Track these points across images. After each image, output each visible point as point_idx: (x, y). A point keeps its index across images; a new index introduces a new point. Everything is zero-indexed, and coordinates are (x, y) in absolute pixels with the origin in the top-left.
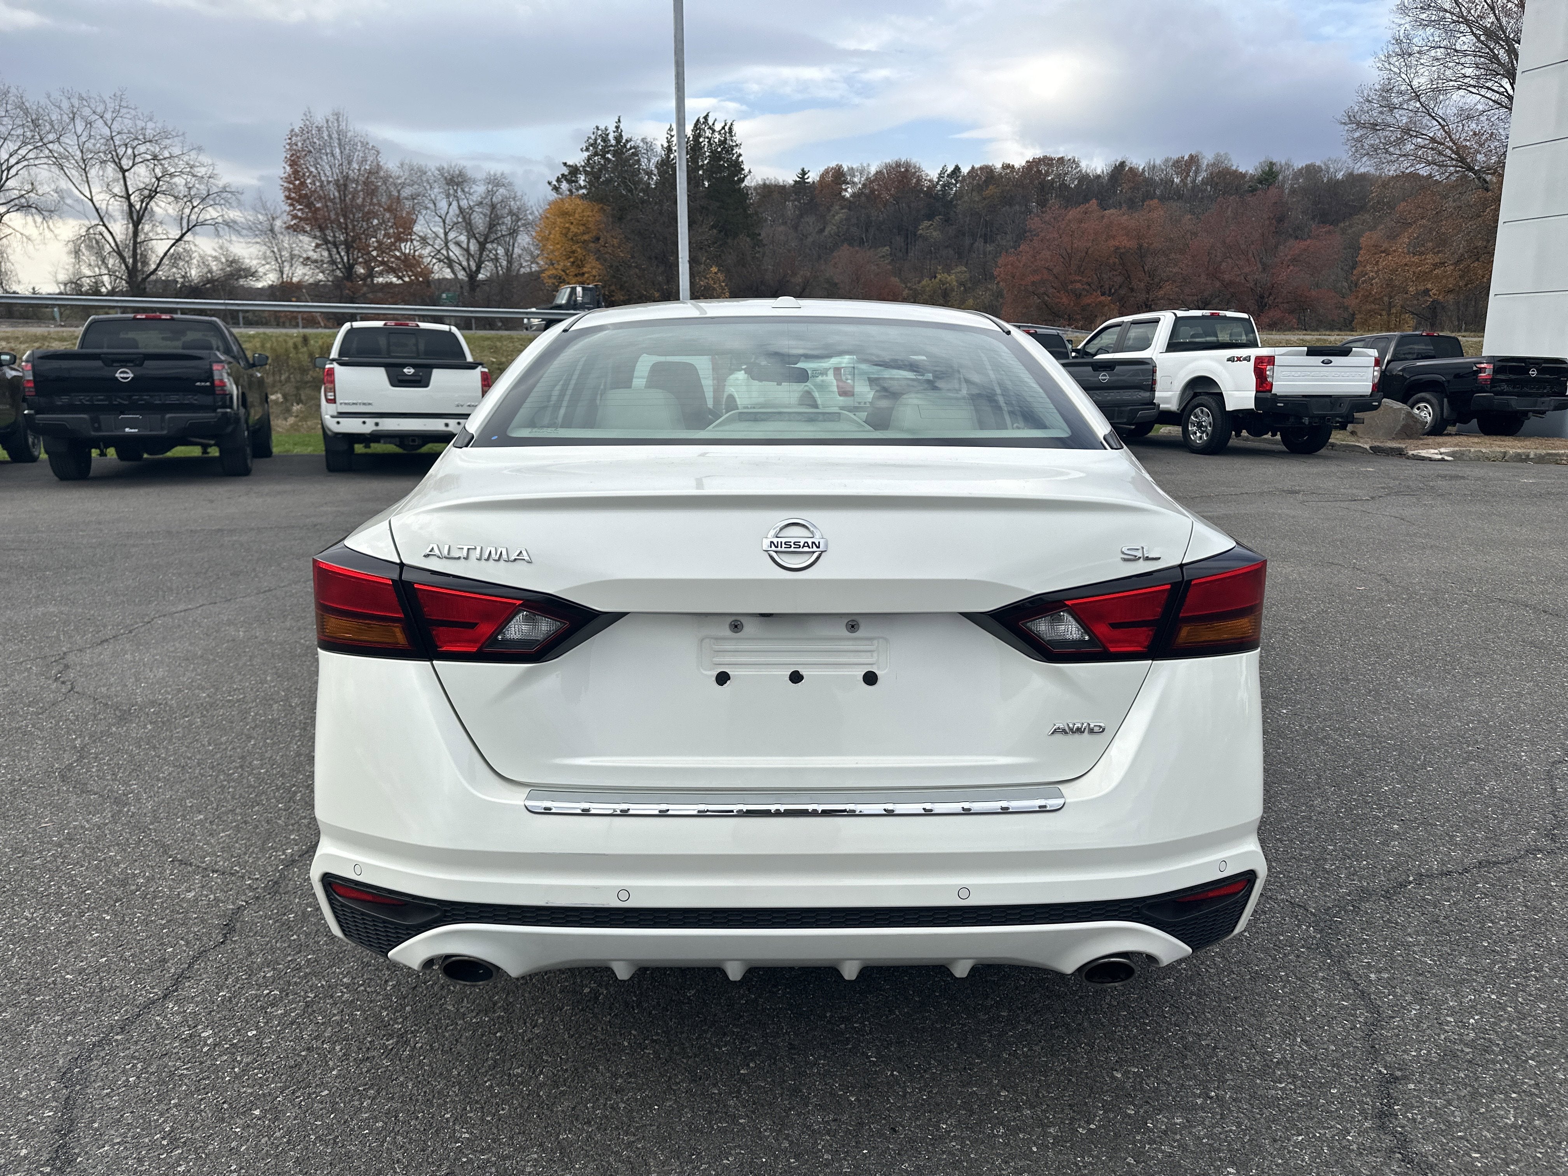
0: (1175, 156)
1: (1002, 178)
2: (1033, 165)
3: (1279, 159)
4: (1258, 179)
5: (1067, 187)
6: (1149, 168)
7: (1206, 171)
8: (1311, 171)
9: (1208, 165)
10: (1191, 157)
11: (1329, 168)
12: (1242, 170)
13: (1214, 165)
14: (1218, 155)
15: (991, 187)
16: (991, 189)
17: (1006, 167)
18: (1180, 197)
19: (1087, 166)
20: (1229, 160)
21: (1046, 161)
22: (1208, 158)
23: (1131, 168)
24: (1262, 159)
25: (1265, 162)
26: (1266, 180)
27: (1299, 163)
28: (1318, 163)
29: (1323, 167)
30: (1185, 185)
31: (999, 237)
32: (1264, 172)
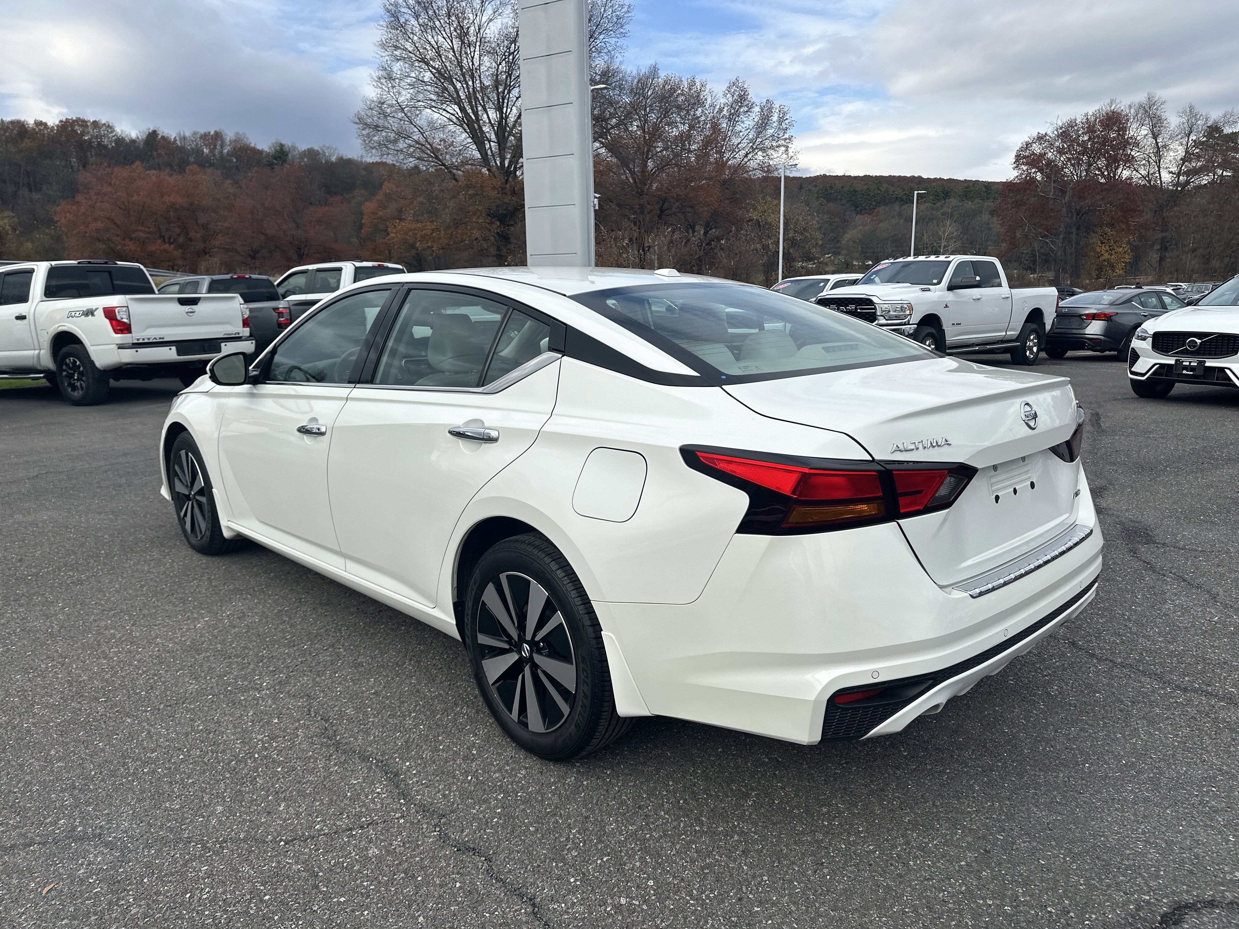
0: (202, 131)
1: (37, 133)
2: (66, 126)
3: (288, 142)
4: (273, 156)
5: (105, 147)
6: (180, 139)
7: (229, 145)
8: (311, 154)
9: (230, 141)
10: (216, 133)
11: (324, 152)
12: (259, 147)
13: (235, 141)
14: (237, 134)
15: (26, 140)
16: (27, 143)
17: (39, 123)
18: (211, 165)
19: (122, 131)
20: (247, 138)
21: (82, 123)
22: (229, 135)
23: (163, 137)
24: (274, 141)
25: (276, 143)
26: (280, 157)
27: (303, 147)
28: (316, 148)
29: (321, 151)
30: (214, 155)
31: (44, 187)
32: (276, 151)
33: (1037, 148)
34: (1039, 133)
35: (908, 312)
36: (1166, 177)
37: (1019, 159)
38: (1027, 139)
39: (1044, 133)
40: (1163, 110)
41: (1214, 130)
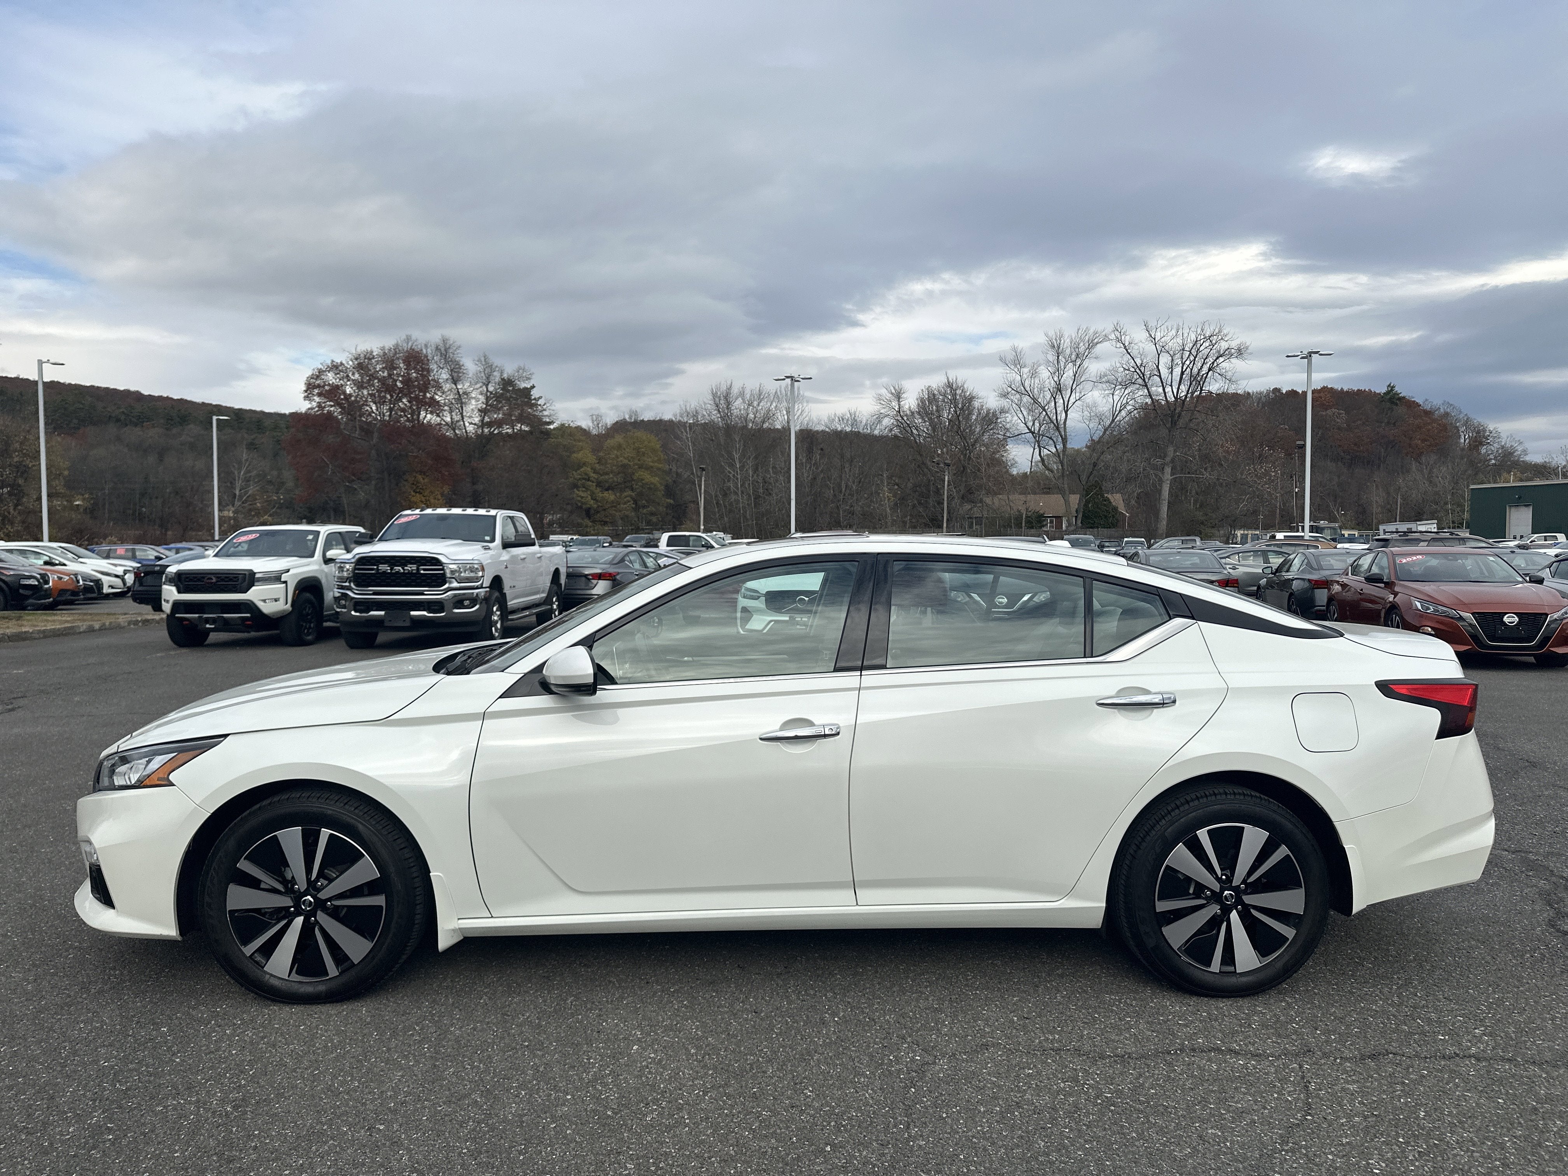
33: (331, 378)
34: (333, 361)
35: (480, 574)
36: (470, 428)
37: (310, 387)
38: (320, 366)
39: (339, 362)
40: (459, 355)
41: (507, 383)
